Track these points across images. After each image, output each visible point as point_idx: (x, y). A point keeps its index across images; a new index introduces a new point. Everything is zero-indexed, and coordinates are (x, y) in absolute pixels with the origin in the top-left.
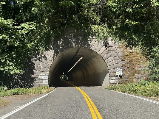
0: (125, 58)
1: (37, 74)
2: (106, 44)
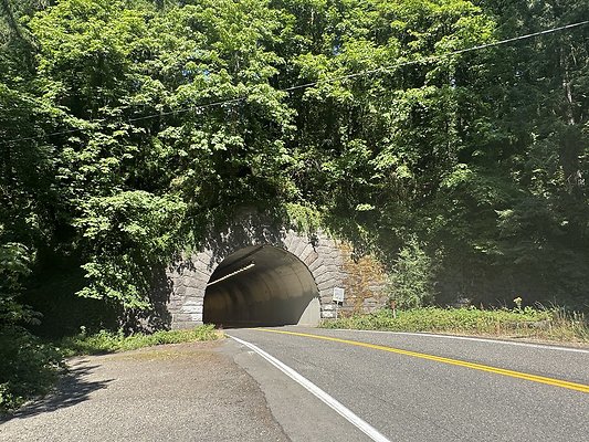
0: (346, 268)
1: (177, 303)
2: (314, 241)
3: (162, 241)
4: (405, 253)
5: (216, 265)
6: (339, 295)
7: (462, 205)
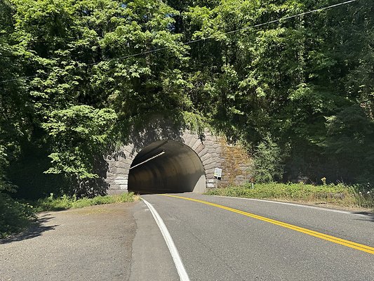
0: (224, 155)
1: (111, 178)
2: (202, 137)
3: (101, 138)
4: (262, 145)
5: (136, 153)
6: (218, 172)
7: (304, 112)
